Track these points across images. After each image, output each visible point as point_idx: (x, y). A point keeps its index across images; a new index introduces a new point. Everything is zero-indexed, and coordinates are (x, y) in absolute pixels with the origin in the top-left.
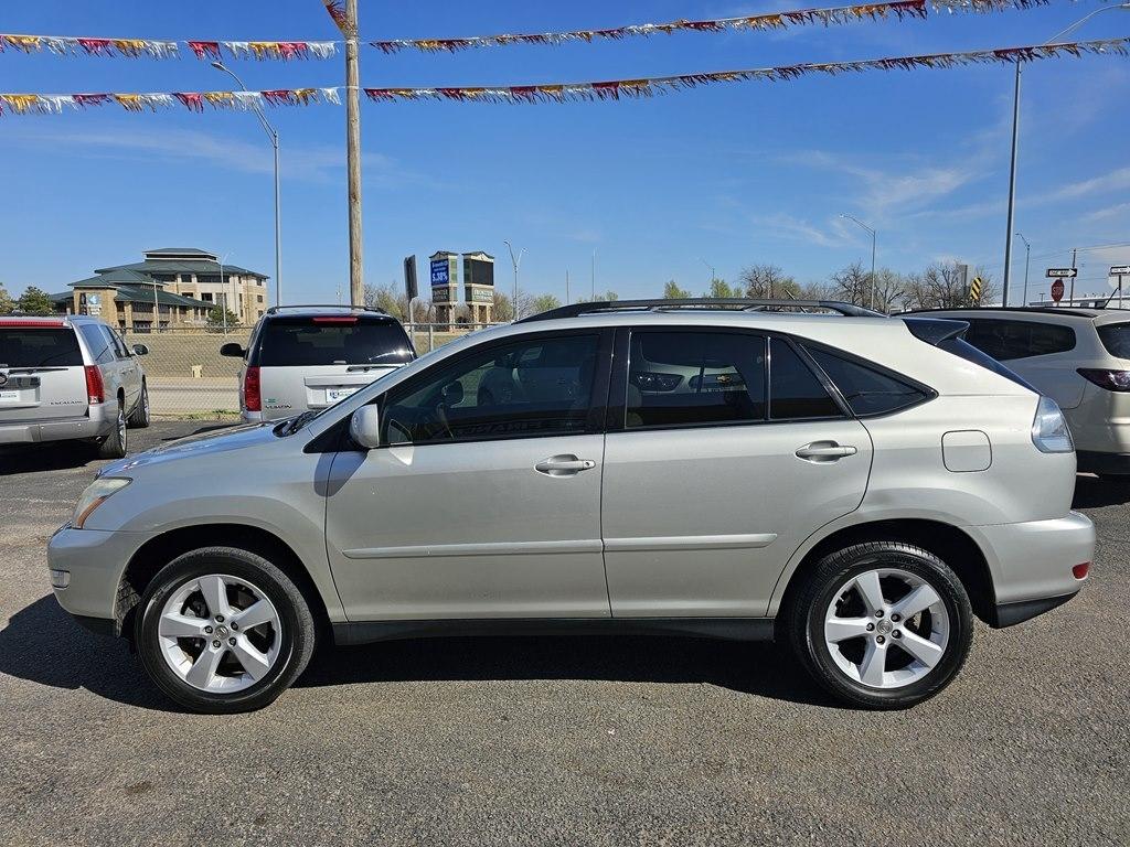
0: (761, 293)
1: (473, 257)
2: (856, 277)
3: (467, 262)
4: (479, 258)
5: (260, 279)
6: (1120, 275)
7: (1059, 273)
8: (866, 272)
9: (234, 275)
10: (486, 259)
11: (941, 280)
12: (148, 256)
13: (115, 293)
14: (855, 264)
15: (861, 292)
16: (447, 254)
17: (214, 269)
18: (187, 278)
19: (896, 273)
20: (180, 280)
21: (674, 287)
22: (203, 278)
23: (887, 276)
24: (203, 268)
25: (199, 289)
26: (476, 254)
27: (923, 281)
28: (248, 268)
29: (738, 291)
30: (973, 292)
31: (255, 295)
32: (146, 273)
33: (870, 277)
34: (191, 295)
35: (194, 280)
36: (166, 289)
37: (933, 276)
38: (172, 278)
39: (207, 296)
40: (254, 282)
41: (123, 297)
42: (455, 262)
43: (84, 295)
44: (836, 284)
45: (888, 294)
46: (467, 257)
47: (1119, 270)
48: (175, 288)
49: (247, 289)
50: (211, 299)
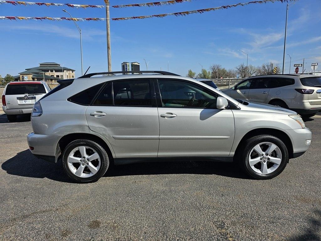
0: (216, 72)
1: (134, 64)
2: (242, 67)
3: (132, 65)
4: (135, 64)
5: (73, 71)
6: (314, 66)
7: (297, 65)
8: (245, 66)
9: (65, 70)
10: (138, 64)
11: (266, 68)
12: (40, 65)
13: (32, 76)
14: (242, 64)
15: (244, 72)
16: (126, 63)
17: (59, 68)
18: (52, 71)
19: (254, 66)
20: (50, 71)
21: (191, 71)
22: (56, 71)
23: (251, 67)
24: (56, 68)
25: (55, 74)
26: (135, 63)
27: (261, 68)
28: (69, 68)
29: (209, 72)
30: (274, 71)
31: (72, 75)
32: (40, 70)
33: (246, 67)
34: (53, 76)
35: (54, 71)
36: (46, 74)
37: (264, 67)
38: (48, 71)
39: (58, 76)
40: (71, 72)
41: (34, 77)
42: (129, 65)
43: (23, 76)
44: (237, 70)
45: (252, 72)
46: (132, 64)
47: (314, 64)
48: (49, 74)
49: (69, 74)
50: (59, 77)
